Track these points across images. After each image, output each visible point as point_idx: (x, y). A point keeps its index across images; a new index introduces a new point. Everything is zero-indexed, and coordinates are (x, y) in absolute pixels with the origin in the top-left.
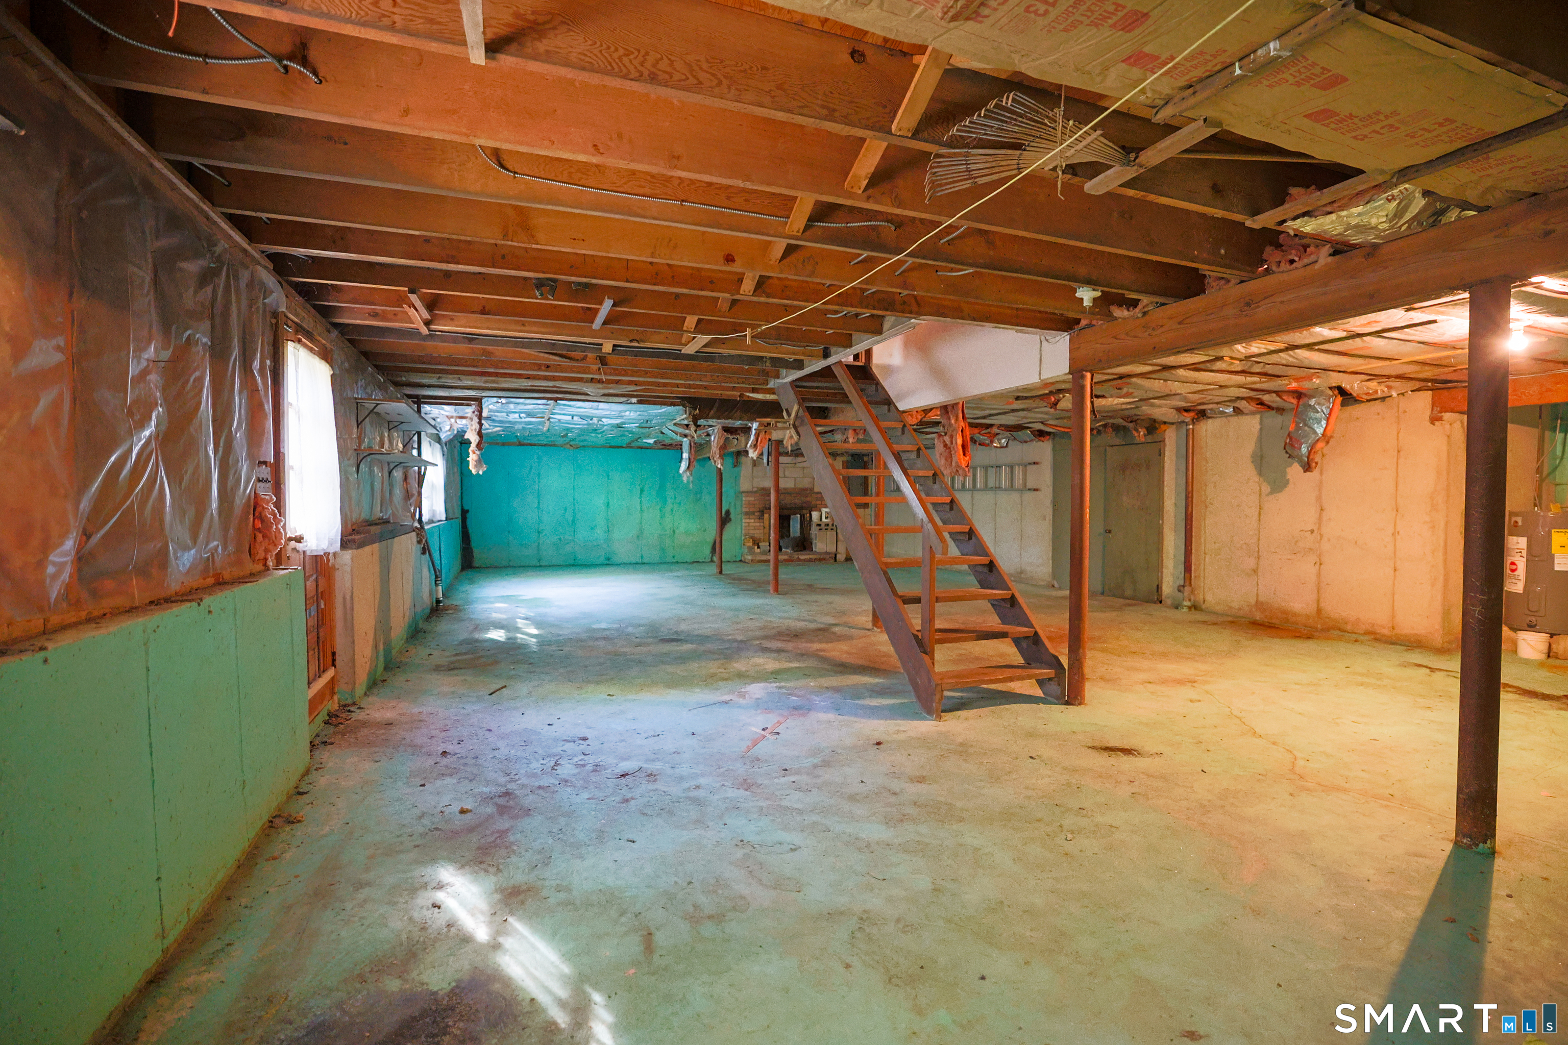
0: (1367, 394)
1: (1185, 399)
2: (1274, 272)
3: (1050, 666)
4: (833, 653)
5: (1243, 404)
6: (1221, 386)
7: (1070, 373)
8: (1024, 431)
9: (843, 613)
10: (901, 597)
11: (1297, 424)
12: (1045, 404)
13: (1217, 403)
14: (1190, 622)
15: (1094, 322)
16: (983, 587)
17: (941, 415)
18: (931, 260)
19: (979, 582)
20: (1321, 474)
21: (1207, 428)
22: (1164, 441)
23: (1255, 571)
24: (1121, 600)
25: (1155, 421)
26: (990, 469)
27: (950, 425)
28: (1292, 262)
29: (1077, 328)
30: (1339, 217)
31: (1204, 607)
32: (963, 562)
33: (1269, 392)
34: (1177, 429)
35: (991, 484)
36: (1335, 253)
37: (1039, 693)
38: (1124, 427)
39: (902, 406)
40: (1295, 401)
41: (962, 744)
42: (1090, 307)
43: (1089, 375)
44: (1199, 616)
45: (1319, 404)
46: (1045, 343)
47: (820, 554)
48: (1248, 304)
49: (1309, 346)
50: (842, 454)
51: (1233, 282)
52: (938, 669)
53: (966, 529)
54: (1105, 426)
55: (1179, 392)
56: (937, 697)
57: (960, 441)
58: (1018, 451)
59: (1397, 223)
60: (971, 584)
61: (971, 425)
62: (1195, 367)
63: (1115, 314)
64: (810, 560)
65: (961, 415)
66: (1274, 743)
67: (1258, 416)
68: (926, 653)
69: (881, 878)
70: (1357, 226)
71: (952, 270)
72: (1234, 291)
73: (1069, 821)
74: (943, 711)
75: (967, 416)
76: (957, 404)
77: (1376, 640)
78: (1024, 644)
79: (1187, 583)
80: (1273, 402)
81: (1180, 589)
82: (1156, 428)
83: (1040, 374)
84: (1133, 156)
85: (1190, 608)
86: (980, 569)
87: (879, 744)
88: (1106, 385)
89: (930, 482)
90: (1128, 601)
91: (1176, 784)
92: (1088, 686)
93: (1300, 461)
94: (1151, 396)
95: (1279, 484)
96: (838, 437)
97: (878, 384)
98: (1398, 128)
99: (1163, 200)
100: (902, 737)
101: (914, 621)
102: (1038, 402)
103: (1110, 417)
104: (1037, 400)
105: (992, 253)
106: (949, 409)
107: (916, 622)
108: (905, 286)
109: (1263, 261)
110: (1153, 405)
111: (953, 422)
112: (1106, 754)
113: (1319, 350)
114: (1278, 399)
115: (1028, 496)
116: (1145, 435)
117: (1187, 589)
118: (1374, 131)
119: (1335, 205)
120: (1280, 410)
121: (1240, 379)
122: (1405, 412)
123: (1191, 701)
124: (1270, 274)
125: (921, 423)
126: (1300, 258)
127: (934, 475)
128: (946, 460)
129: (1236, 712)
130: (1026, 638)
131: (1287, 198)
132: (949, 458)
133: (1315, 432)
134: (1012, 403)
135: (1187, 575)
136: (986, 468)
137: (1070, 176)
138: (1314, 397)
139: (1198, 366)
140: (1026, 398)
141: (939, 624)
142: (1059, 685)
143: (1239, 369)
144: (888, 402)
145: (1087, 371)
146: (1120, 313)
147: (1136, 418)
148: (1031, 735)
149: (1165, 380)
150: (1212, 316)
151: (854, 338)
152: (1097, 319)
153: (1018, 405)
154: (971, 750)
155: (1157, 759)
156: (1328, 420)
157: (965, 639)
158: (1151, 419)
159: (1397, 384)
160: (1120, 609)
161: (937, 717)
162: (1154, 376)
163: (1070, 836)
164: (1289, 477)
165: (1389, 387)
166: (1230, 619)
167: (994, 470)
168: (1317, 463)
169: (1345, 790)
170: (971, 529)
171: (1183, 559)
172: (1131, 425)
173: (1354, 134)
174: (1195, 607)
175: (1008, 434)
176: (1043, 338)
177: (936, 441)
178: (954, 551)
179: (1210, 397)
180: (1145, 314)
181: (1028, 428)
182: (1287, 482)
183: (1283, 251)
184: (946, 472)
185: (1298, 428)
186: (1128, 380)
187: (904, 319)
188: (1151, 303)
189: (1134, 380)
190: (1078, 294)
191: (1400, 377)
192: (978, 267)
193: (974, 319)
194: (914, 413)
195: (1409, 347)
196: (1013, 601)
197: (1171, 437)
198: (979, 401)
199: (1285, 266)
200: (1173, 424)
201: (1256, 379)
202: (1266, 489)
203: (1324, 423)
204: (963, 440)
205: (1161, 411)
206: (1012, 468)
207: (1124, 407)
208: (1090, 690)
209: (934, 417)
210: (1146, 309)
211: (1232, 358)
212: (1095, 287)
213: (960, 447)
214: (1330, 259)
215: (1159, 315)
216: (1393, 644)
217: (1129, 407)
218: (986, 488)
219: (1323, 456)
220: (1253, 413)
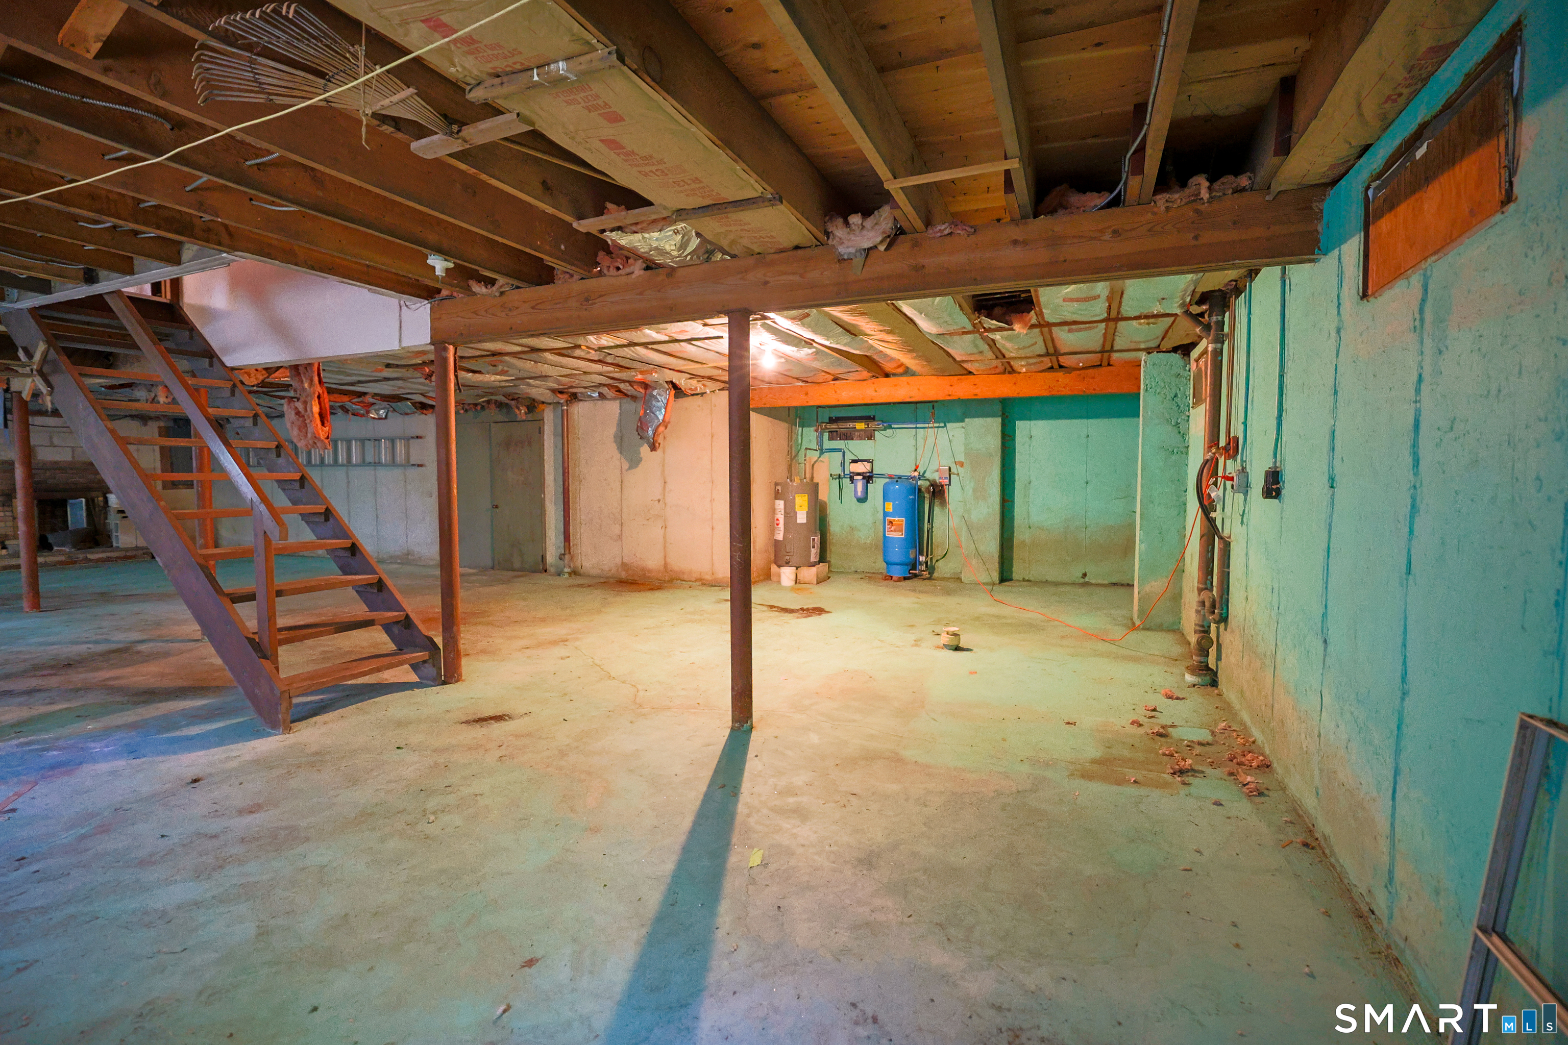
0: (690, 389)
1: (559, 383)
2: (605, 275)
3: (423, 648)
4: (135, 679)
5: (605, 390)
6: (585, 373)
7: (432, 343)
8: (404, 403)
9: (158, 624)
10: (228, 595)
11: (645, 412)
12: (419, 375)
13: (585, 388)
14: (570, 586)
15: (455, 294)
16: (345, 573)
17: (291, 377)
18: (234, 182)
19: (340, 568)
20: (664, 452)
21: (579, 410)
22: (543, 420)
23: (620, 537)
24: (511, 573)
25: (534, 400)
26: (367, 442)
27: (304, 389)
28: (618, 269)
29: (438, 297)
30: (643, 238)
31: (582, 571)
32: (320, 547)
33: (624, 381)
34: (554, 409)
35: (369, 458)
36: (647, 268)
37: (414, 678)
38: (507, 404)
39: (229, 361)
40: (642, 391)
41: (316, 754)
42: (443, 277)
43: (451, 348)
44: (580, 581)
45: (659, 395)
46: (404, 308)
47: (126, 550)
48: (587, 300)
49: (645, 345)
50: (157, 418)
51: (576, 277)
52: (283, 675)
53: (321, 509)
54: (488, 402)
55: (550, 374)
56: (284, 705)
57: (316, 409)
58: (397, 424)
59: (683, 253)
60: (332, 572)
61: (330, 391)
62: (559, 352)
63: (474, 290)
64: (109, 559)
65: (316, 379)
66: (624, 682)
67: (618, 401)
68: (265, 657)
69: (179, 949)
70: (656, 249)
71: (273, 203)
72: (577, 286)
73: (433, 803)
74: (293, 722)
75: (324, 380)
76: (310, 365)
77: (703, 584)
78: (396, 630)
79: (567, 552)
80: (627, 390)
81: (561, 557)
82: (535, 407)
83: (400, 341)
84: (455, 128)
85: (570, 574)
86: (342, 553)
87: (195, 781)
88: (481, 360)
89: (273, 456)
90: (516, 573)
91: (540, 738)
92: (464, 661)
93: (648, 442)
94: (525, 376)
95: (634, 462)
96: (140, 394)
97: (192, 329)
98: (667, 175)
99: (494, 182)
100: (234, 764)
101: (248, 624)
102: (410, 373)
103: (492, 394)
104: (411, 370)
105: (320, 194)
106: (301, 369)
107: (252, 624)
108: (201, 206)
109: (597, 264)
110: (529, 385)
111: (306, 385)
112: (478, 726)
113: (652, 349)
114: (630, 388)
115: (412, 472)
116: (526, 413)
117: (567, 557)
118: (651, 171)
119: (639, 227)
120: (634, 398)
121: (598, 367)
122: (715, 406)
123: (562, 658)
124: (602, 276)
125: (263, 384)
126: (623, 266)
127: (277, 447)
128: (300, 429)
129: (597, 662)
130: (397, 622)
131: (605, 211)
132: (303, 427)
133: (658, 418)
134: (381, 371)
135: (567, 544)
136: (362, 441)
137: (392, 129)
138: (656, 389)
139: (563, 352)
140: (398, 366)
141: (281, 622)
142: (434, 666)
143: (596, 358)
144: (209, 354)
145: (449, 344)
146: (478, 288)
147: (517, 396)
148: (400, 724)
149: (536, 362)
150: (558, 306)
151: (136, 262)
152: (457, 292)
153: (388, 373)
154: (328, 757)
155: (526, 718)
156: (666, 408)
157: (321, 634)
158: (530, 398)
159: (709, 383)
160: (508, 581)
161: (285, 729)
162: (523, 356)
163: (432, 818)
164: (642, 455)
165: (704, 385)
166: (602, 580)
167: (372, 443)
168: (659, 444)
169: (669, 708)
170: (327, 509)
171: (562, 529)
172: (513, 403)
173: (640, 169)
174: (575, 573)
175: (385, 404)
176: (402, 303)
177: (285, 407)
178: (307, 535)
179: (577, 382)
180: (502, 293)
181: (408, 399)
182: (641, 459)
183: (612, 258)
184: (301, 444)
185: (645, 414)
186: (500, 358)
187: (213, 251)
188: (507, 284)
189: (507, 358)
190: (430, 261)
191: (710, 378)
192: (302, 206)
193: (313, 268)
194: (253, 372)
195: (711, 355)
196: (380, 585)
197: (549, 417)
198: (340, 363)
199: (613, 272)
200: (550, 404)
201: (610, 369)
202: (626, 465)
203: (663, 411)
204: (321, 408)
205: (538, 391)
206: (393, 441)
207: (503, 384)
208: (466, 665)
209: (284, 377)
210: (502, 290)
211: (588, 347)
212: (446, 257)
213: (317, 416)
214: (642, 272)
215: (515, 297)
216: (712, 586)
217: (507, 384)
218: (364, 463)
219: (665, 438)
220: (614, 399)
